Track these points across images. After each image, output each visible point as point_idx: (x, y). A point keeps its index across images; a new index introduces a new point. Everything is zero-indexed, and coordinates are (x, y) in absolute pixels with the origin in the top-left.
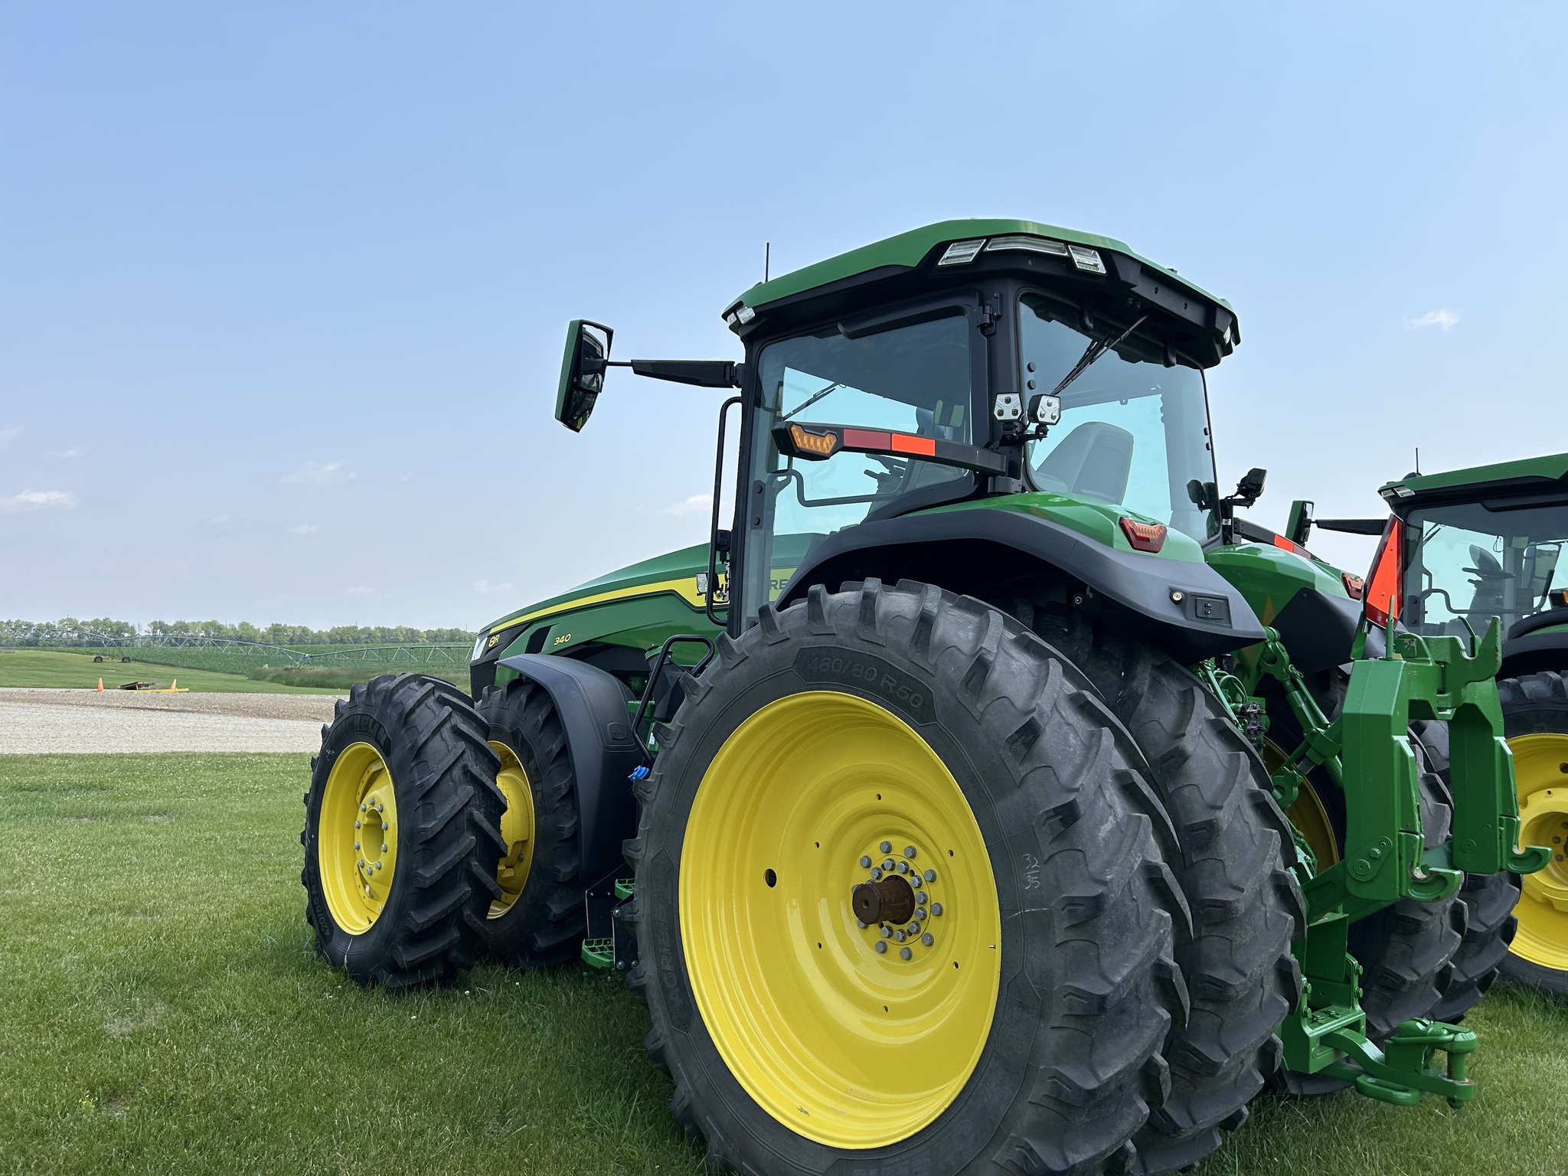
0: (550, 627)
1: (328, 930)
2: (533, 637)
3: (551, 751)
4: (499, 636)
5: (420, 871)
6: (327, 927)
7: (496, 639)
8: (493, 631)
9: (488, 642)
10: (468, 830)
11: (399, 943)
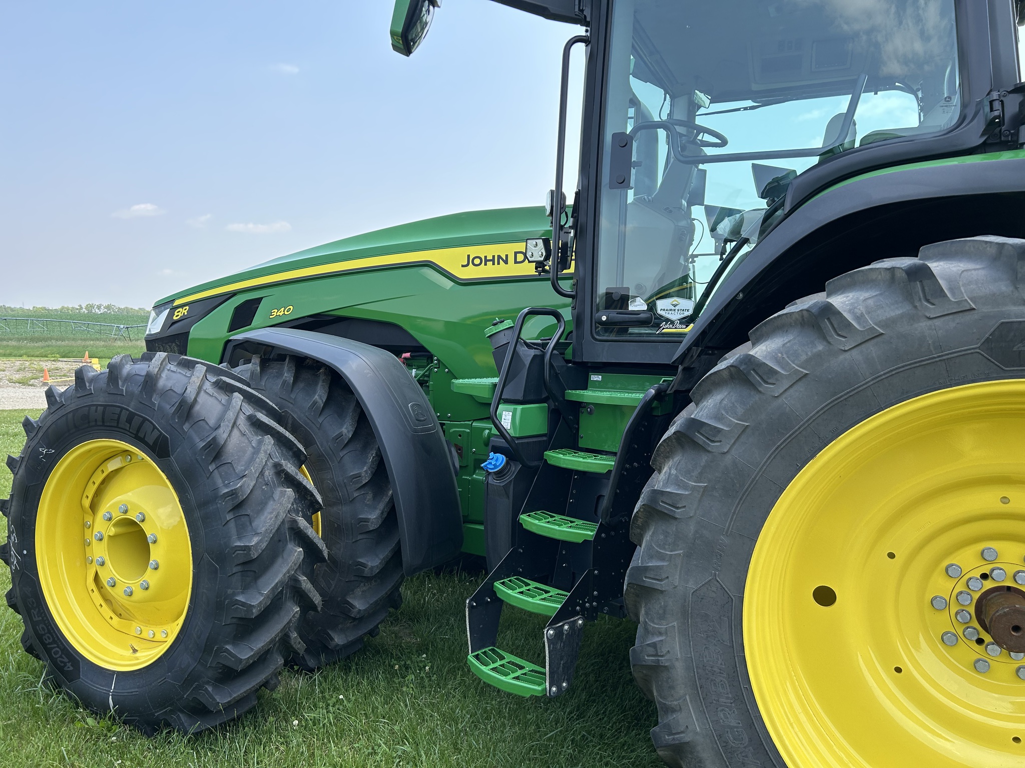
0: (262, 298)
1: (69, 665)
2: (238, 310)
3: (341, 435)
4: (187, 307)
5: (240, 598)
6: (66, 660)
7: (183, 312)
8: (177, 303)
9: (171, 314)
10: (290, 540)
11: (208, 683)
